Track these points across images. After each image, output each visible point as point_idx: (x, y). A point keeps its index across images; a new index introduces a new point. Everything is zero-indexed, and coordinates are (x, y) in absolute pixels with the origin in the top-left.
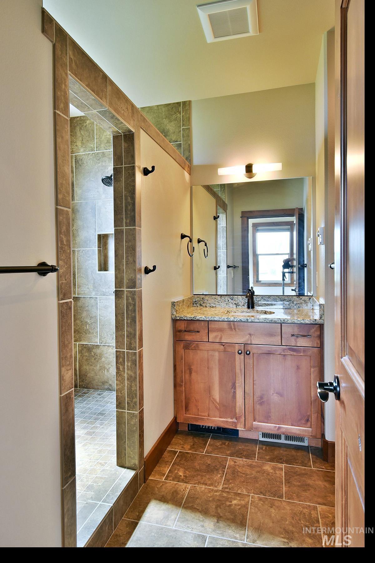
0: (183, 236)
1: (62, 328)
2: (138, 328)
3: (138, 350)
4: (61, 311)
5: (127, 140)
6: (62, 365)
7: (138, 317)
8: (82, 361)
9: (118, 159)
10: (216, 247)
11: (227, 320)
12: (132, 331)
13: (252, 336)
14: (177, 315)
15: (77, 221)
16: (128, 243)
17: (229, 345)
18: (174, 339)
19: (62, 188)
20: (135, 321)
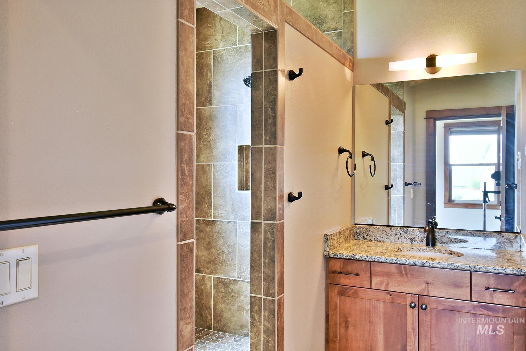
0: (341, 151)
1: (181, 274)
2: (277, 270)
3: (278, 297)
4: (181, 254)
5: (268, 39)
6: (180, 318)
7: (278, 256)
8: (217, 298)
9: (257, 62)
10: (389, 161)
11: (395, 262)
12: (270, 273)
13: (430, 285)
14: (331, 252)
15: (215, 129)
16: (268, 164)
17: (398, 295)
18: (326, 282)
19: (184, 109)
20: (275, 261)
